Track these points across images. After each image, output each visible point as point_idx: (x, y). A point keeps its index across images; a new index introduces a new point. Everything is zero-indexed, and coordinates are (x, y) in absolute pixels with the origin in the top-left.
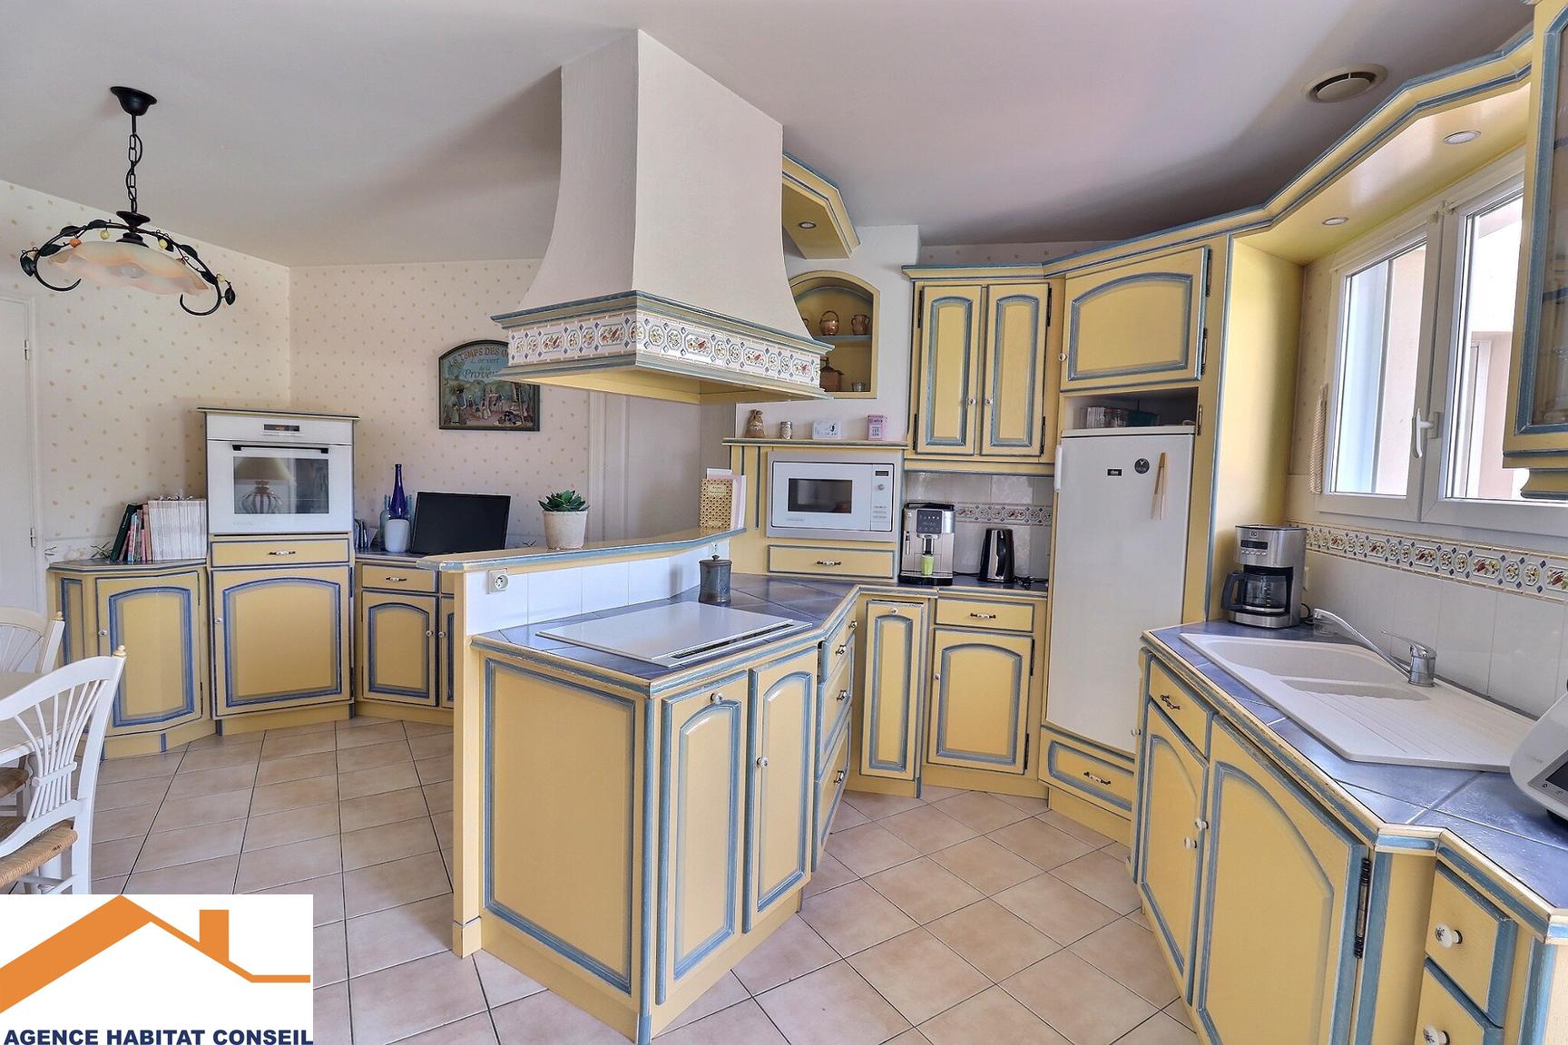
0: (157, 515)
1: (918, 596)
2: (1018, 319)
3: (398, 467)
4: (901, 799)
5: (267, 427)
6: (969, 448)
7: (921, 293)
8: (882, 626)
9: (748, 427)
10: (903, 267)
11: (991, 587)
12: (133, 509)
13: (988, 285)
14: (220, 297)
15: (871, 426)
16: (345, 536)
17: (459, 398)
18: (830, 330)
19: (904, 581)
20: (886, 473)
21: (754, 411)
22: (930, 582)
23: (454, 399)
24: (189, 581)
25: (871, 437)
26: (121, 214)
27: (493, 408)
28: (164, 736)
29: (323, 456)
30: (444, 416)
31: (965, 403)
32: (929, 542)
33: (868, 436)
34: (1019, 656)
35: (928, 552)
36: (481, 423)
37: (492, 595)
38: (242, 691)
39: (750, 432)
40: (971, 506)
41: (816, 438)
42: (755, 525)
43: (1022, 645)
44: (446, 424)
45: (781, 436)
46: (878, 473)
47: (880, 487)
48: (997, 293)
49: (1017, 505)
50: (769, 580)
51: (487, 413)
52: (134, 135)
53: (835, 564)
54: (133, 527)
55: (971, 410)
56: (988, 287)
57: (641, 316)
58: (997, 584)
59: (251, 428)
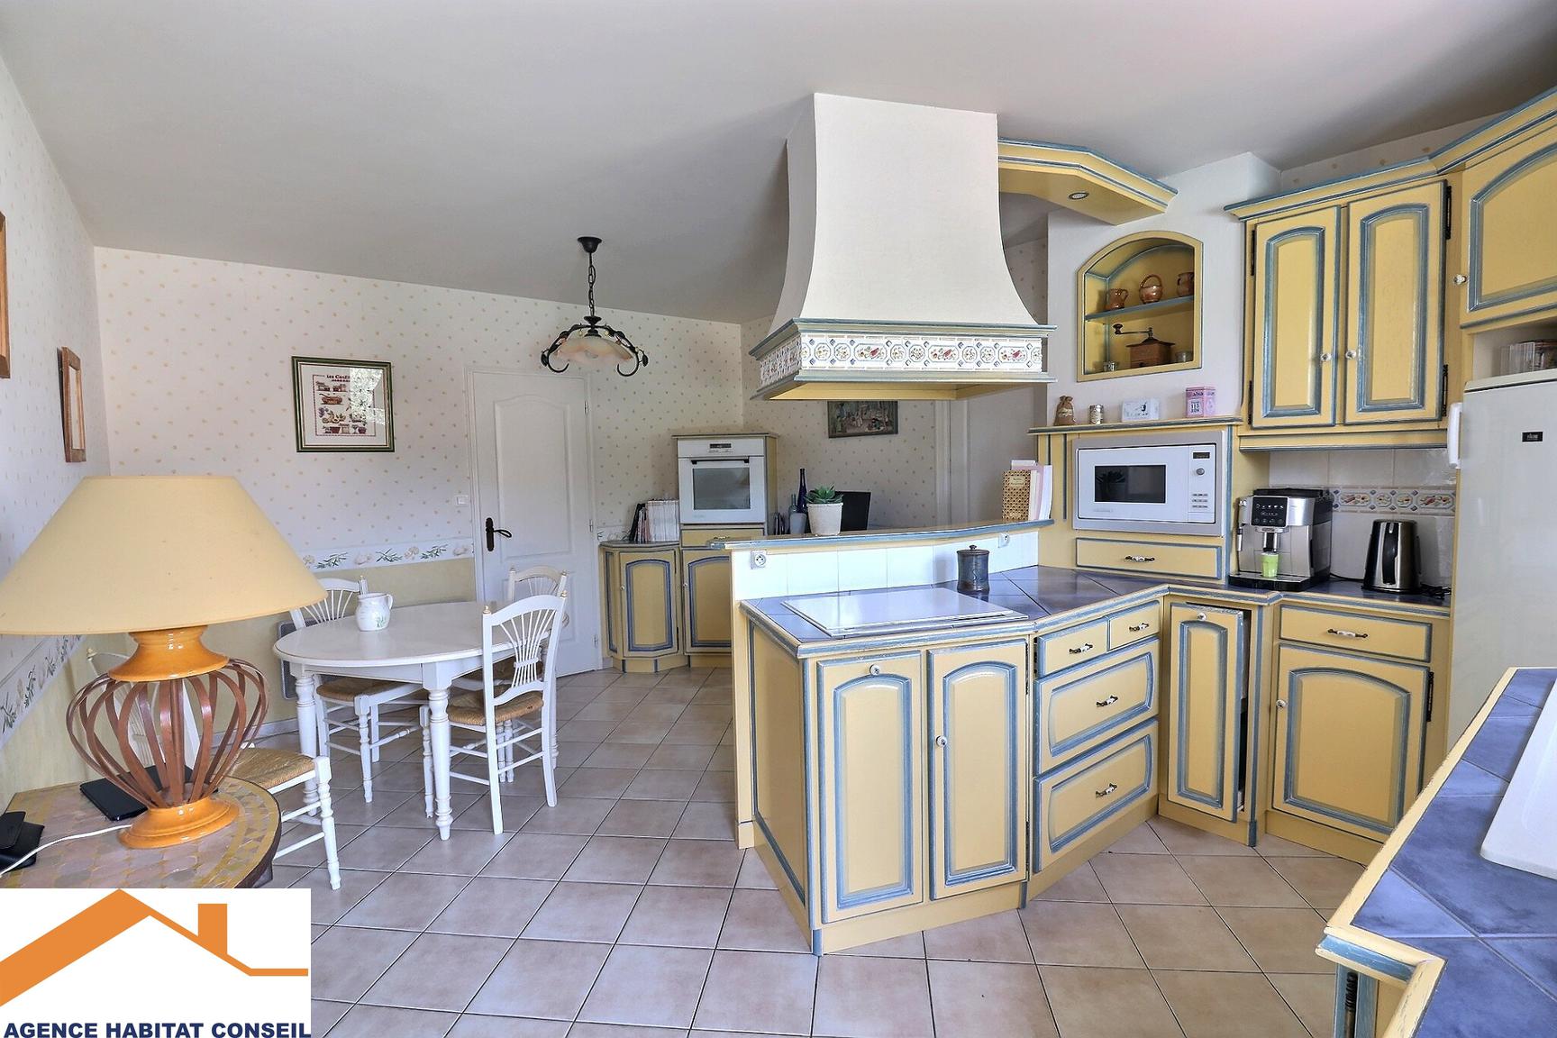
0: (653, 511)
1: (1242, 601)
2: (1395, 239)
3: (802, 471)
4: (1227, 841)
5: (712, 446)
6: (1326, 416)
7: (1254, 233)
8: (1189, 633)
9: (1057, 415)
10: (1226, 208)
11: (1379, 598)
12: (641, 506)
13: (1349, 203)
14: (639, 362)
15: (1190, 401)
16: (761, 526)
17: (841, 410)
18: (1149, 297)
19: (1236, 583)
20: (1207, 455)
21: (1062, 398)
22: (1267, 586)
23: (838, 412)
24: (669, 556)
25: (1190, 414)
26: (587, 318)
27: (864, 417)
28: (656, 661)
29: (746, 465)
30: (832, 426)
31: (1318, 360)
32: (1271, 537)
33: (1187, 413)
34: (1406, 692)
35: (1269, 549)
36: (856, 431)
37: (756, 571)
38: (700, 637)
39: (1059, 420)
40: (1365, 491)
41: (1125, 420)
42: (1062, 516)
43: (1414, 680)
44: (833, 434)
45: (1091, 422)
46: (1196, 455)
47: (1200, 472)
48: (1359, 211)
49: (1438, 488)
50: (1078, 574)
51: (860, 422)
52: (591, 266)
53: (1146, 560)
54: (640, 519)
55: (1328, 369)
56: (1347, 206)
57: (805, 338)
58: (1389, 595)
59: (701, 448)
